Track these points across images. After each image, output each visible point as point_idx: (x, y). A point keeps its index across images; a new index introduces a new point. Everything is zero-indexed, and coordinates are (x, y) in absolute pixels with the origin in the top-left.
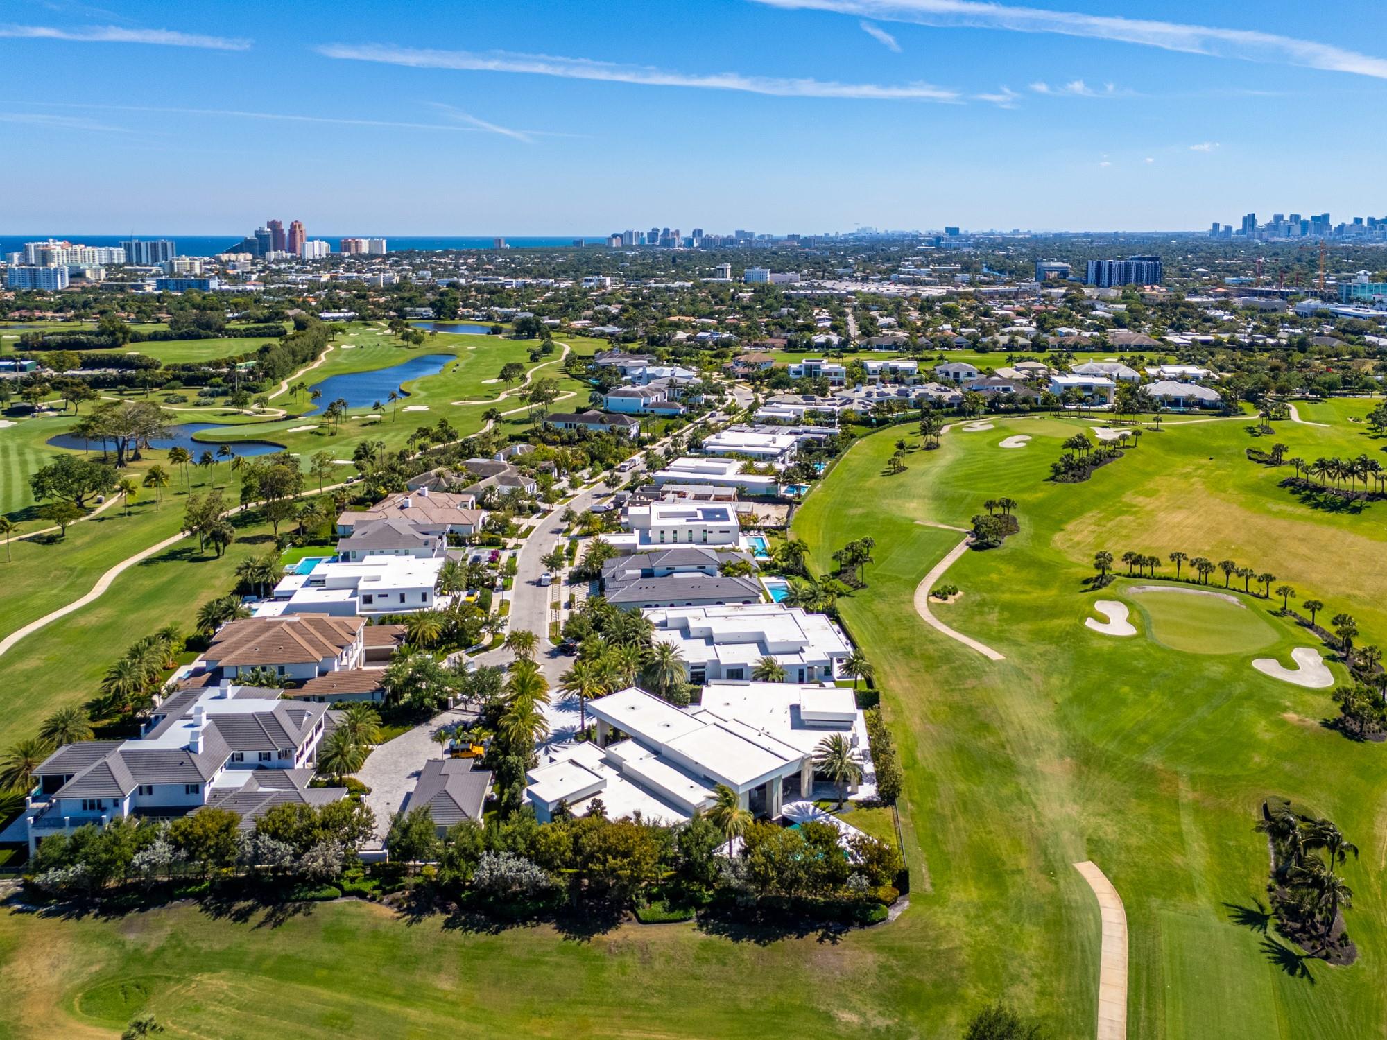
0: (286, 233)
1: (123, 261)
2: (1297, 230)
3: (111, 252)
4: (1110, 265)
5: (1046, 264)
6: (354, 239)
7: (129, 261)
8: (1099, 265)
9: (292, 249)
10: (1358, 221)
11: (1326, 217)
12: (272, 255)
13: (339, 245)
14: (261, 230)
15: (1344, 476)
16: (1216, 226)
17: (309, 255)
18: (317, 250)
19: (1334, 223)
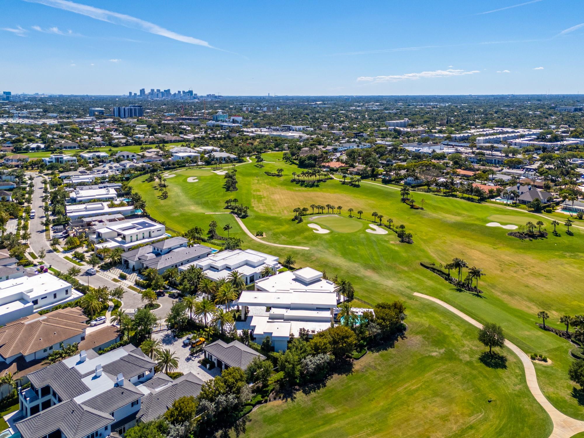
2: (160, 95)
4: (124, 109)
5: (93, 109)
8: (119, 108)
10: (179, 92)
11: (169, 90)
15: (311, 176)
16: (130, 93)
19: (172, 92)
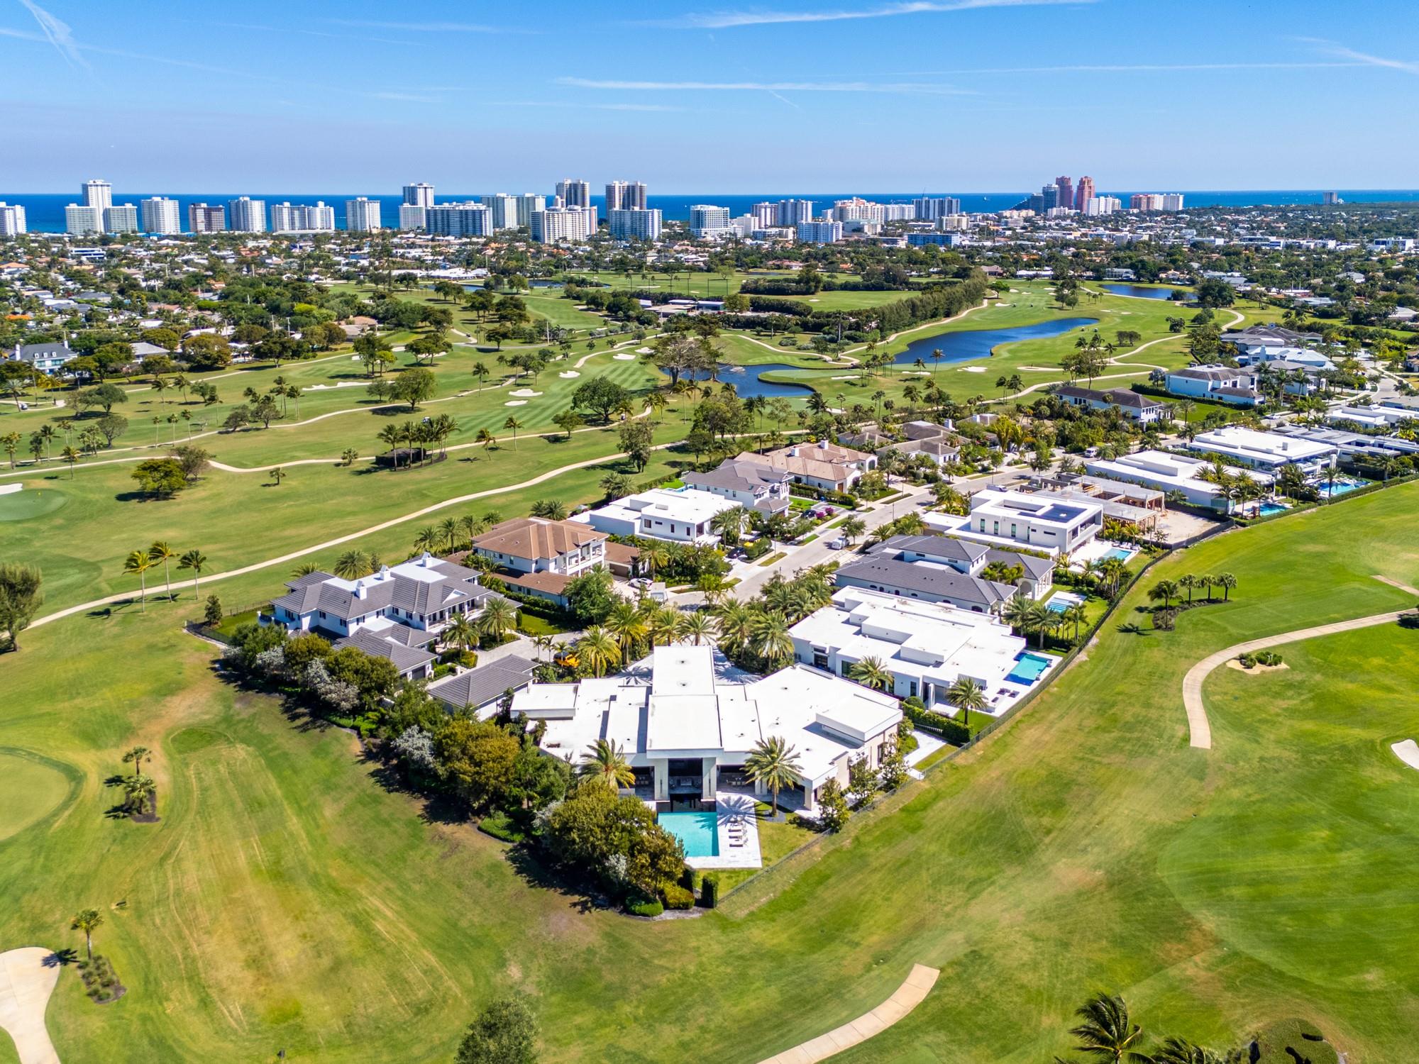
0: (1075, 189)
1: (913, 216)
3: (903, 209)
6: (1146, 194)
7: (918, 218)
9: (1079, 206)
12: (1054, 211)
13: (1130, 201)
14: (1049, 187)
17: (1093, 212)
18: (1098, 206)
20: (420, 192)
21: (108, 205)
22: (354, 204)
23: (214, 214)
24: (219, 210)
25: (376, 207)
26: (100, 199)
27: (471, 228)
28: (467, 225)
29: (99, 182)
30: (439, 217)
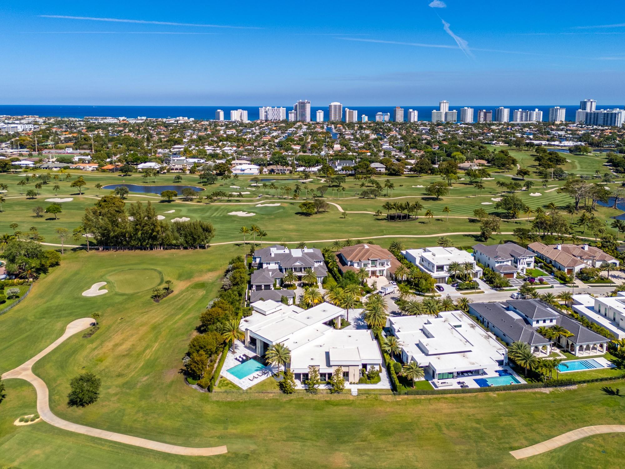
20: (589, 104)
21: (447, 111)
22: (553, 110)
23: (488, 114)
24: (490, 112)
25: (564, 111)
26: (445, 108)
27: (609, 122)
28: (607, 121)
29: (445, 102)
30: (593, 116)
